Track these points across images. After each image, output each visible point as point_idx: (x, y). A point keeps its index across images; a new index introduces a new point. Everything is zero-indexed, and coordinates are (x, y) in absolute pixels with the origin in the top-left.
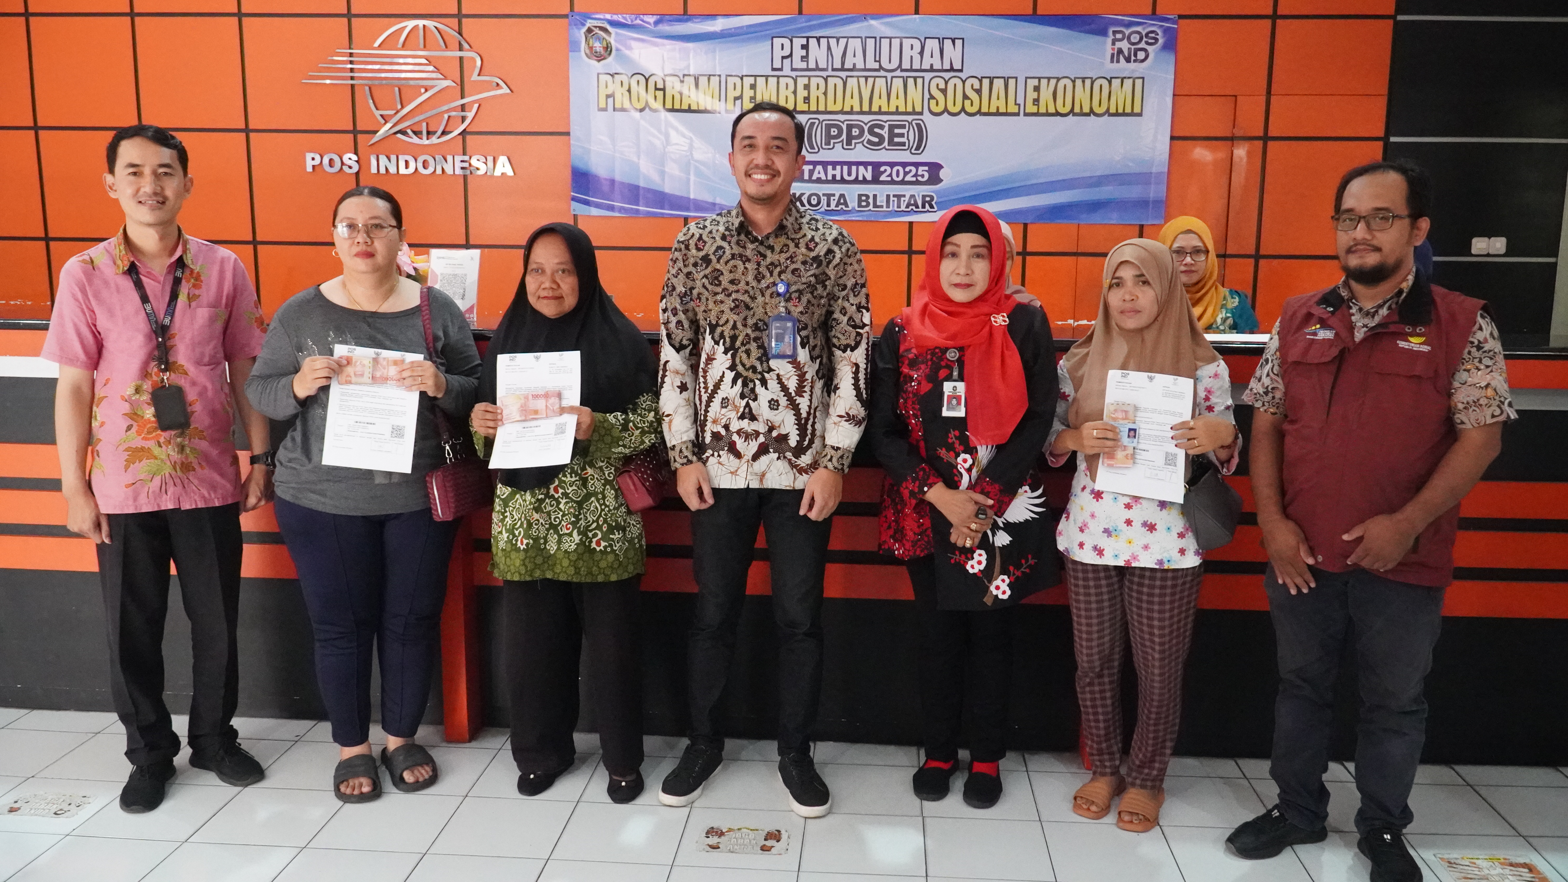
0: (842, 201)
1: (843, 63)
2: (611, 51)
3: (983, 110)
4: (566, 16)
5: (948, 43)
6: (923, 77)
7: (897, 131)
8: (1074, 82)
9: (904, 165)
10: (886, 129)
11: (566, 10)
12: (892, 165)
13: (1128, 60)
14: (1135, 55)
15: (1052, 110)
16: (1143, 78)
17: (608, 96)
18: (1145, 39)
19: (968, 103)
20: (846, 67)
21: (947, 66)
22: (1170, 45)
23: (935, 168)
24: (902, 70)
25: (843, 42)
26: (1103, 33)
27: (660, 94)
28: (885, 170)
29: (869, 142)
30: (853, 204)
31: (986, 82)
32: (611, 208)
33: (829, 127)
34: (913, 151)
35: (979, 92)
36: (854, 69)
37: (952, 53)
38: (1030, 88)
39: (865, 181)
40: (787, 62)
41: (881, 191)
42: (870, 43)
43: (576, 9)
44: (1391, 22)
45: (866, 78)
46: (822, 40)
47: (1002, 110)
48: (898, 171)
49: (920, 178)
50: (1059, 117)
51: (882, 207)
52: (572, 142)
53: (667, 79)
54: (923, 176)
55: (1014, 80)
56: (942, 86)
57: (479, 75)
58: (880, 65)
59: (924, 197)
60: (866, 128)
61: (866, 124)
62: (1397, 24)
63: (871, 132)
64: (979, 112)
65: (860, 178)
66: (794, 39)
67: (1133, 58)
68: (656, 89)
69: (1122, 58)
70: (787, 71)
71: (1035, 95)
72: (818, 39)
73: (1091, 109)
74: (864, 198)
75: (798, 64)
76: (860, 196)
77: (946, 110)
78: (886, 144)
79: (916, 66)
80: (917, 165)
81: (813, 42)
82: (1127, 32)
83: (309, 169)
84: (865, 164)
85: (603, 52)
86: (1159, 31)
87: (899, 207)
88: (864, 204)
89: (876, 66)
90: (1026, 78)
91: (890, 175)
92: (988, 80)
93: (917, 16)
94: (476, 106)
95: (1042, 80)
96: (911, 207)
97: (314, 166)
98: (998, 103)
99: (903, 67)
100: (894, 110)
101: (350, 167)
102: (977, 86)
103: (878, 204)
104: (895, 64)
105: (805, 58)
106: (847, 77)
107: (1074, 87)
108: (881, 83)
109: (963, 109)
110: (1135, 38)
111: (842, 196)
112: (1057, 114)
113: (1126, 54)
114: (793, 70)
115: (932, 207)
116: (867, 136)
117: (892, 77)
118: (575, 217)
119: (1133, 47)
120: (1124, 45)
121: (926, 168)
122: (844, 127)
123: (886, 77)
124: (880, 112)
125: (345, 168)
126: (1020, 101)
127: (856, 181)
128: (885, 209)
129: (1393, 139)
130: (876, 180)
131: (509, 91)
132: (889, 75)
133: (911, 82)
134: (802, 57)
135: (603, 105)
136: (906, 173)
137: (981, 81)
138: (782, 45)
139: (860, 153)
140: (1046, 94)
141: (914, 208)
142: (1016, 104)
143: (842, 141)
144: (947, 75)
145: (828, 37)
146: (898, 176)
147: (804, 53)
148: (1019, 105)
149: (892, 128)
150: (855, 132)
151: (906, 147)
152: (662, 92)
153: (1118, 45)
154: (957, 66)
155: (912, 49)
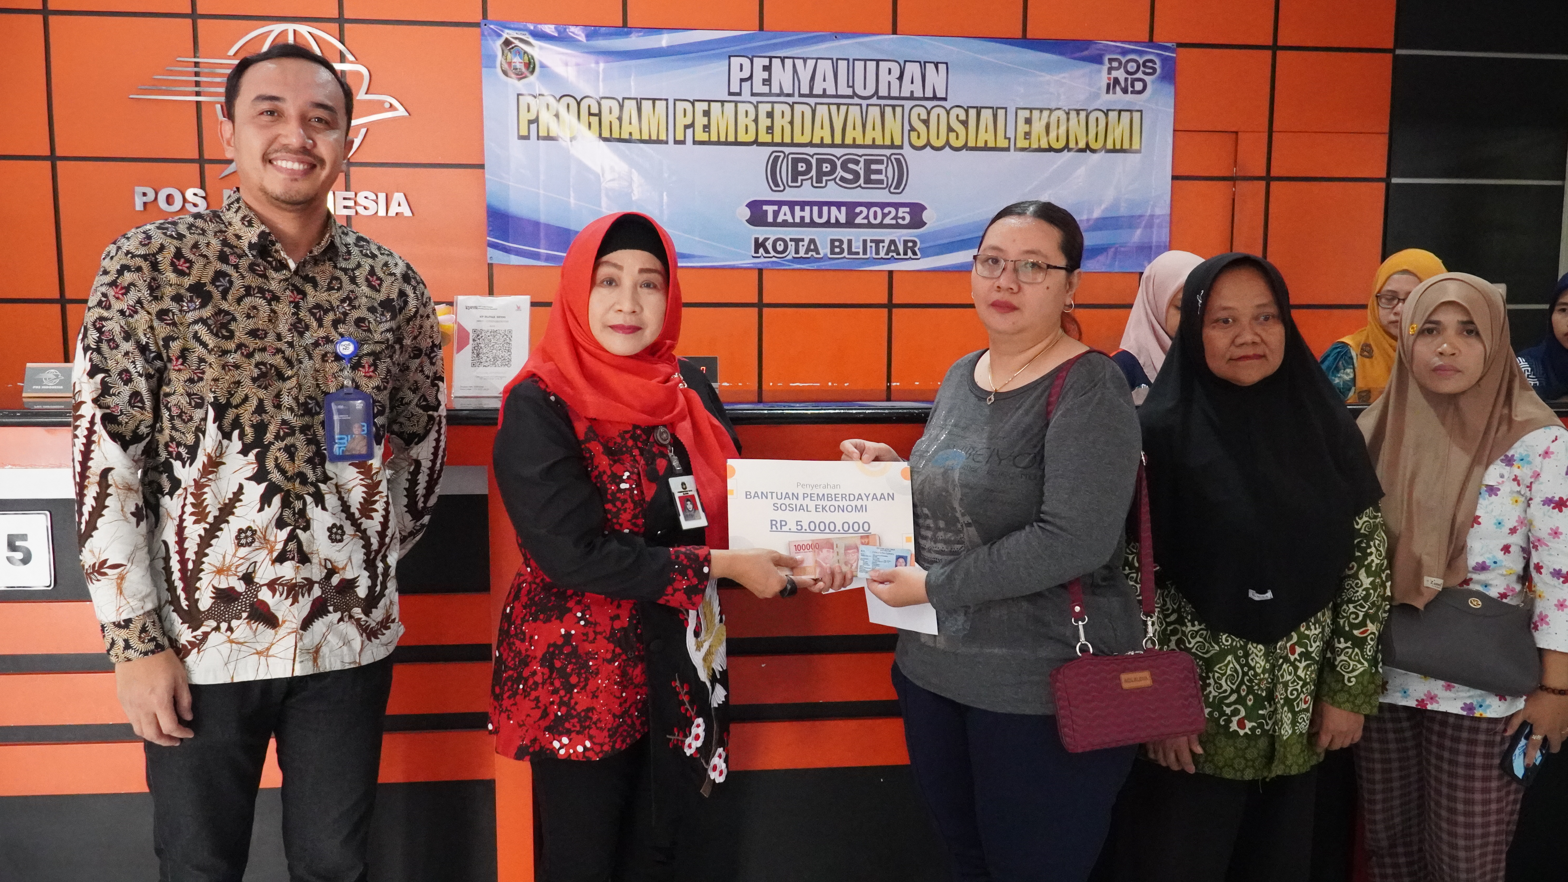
0: (812, 247)
1: (811, 88)
2: (534, 68)
3: (970, 145)
4: (477, 25)
5: (930, 68)
6: (903, 106)
7: (874, 167)
8: (1068, 114)
9: (882, 205)
10: (862, 164)
11: (478, 18)
12: (869, 205)
13: (1125, 91)
14: (1133, 86)
15: (1044, 145)
16: (1141, 111)
17: (530, 122)
18: (1142, 68)
19: (952, 136)
20: (815, 92)
21: (929, 94)
22: (1169, 75)
23: (917, 210)
24: (879, 98)
25: (811, 63)
26: (1097, 60)
27: (594, 120)
28: (861, 212)
29: (842, 179)
30: (825, 250)
31: (973, 113)
32: (536, 256)
33: (796, 161)
34: (892, 190)
35: (965, 123)
36: (824, 95)
37: (936, 80)
38: (1021, 121)
39: (838, 224)
40: (746, 85)
41: (856, 236)
42: (842, 65)
43: (490, 16)
44: (1389, 56)
45: (838, 105)
46: (786, 60)
47: (991, 144)
48: (875, 213)
49: (900, 221)
50: (1052, 153)
51: (858, 253)
52: (486, 176)
53: (603, 102)
54: (903, 218)
55: (1004, 111)
56: (924, 116)
57: (366, 93)
58: (854, 91)
59: (906, 242)
60: (839, 163)
61: (838, 159)
62: (1396, 58)
63: (844, 167)
64: (965, 147)
65: (833, 221)
66: (755, 59)
67: (1130, 89)
68: (590, 114)
69: (1118, 88)
70: (746, 95)
71: (1026, 128)
72: (783, 59)
73: (1087, 144)
74: (837, 244)
75: (759, 88)
76: (833, 241)
77: (928, 144)
78: (862, 181)
79: (895, 93)
80: (897, 206)
81: (776, 63)
82: (1124, 60)
83: (139, 207)
84: (839, 205)
85: (524, 70)
86: (1157, 61)
87: (877, 253)
88: (837, 250)
89: (849, 92)
90: (1017, 109)
91: (867, 217)
92: (975, 110)
93: (895, 36)
94: (363, 131)
95: (1034, 111)
96: (891, 254)
97: (145, 204)
98: (986, 137)
99: (880, 94)
100: (870, 143)
101: (195, 205)
102: (963, 117)
103: (854, 250)
104: (870, 90)
105: (767, 82)
106: (816, 104)
107: (1068, 119)
108: (854, 111)
109: (947, 143)
110: (1132, 67)
111: (812, 241)
112: (1050, 149)
113: (1123, 84)
114: (753, 94)
115: (914, 253)
116: (839, 172)
117: (868, 105)
118: (490, 266)
119: (1129, 77)
120: (1120, 74)
121: (908, 210)
122: (814, 162)
123: (861, 105)
124: (855, 146)
125: (189, 207)
126: (1011, 134)
127: (828, 224)
128: (861, 256)
129: (1395, 180)
130: (850, 223)
131: (406, 114)
132: (864, 103)
133: (889, 110)
134: (764, 80)
135: (524, 132)
136: (884, 216)
137: (967, 111)
138: (741, 65)
139: (832, 192)
140: (1038, 127)
141: (894, 254)
142: (1006, 138)
143: (811, 178)
144: (929, 104)
145: (793, 58)
146: (875, 218)
147: (766, 75)
148: (1009, 139)
149: (868, 163)
150: (826, 167)
151: (885, 186)
152: (597, 118)
153: (1115, 74)
154: (941, 94)
155: (890, 73)
